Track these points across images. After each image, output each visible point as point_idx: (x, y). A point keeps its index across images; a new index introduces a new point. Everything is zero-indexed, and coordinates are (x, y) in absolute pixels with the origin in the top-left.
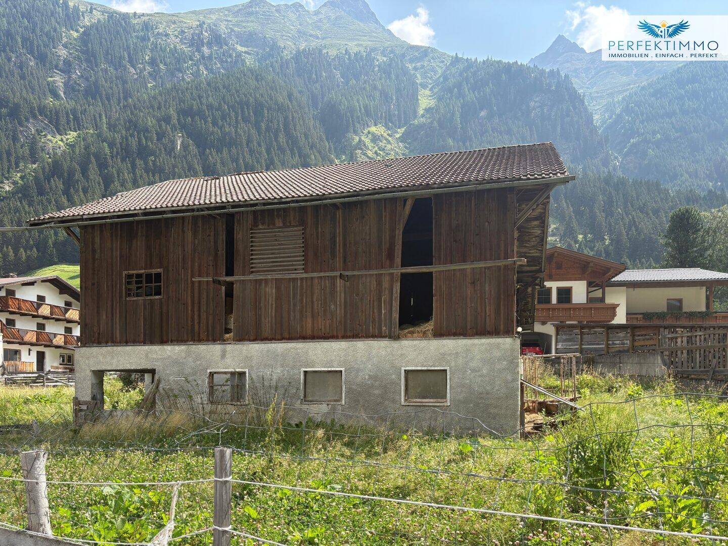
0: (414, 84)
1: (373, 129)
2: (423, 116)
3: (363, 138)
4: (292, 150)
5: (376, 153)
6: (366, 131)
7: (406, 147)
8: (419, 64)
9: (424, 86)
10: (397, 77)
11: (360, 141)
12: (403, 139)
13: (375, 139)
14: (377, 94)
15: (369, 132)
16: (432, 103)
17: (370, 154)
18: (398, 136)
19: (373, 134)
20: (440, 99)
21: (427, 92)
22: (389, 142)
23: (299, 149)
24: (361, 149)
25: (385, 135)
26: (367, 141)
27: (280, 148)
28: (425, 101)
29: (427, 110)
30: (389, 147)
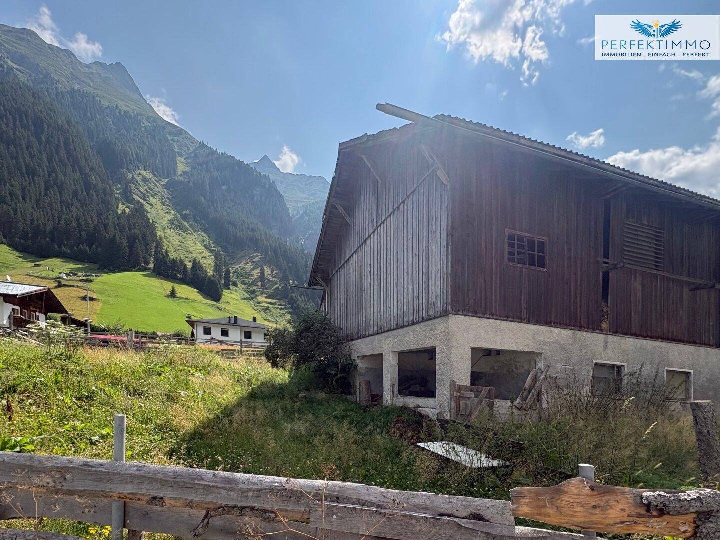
0: (173, 151)
1: (143, 172)
2: (181, 176)
3: (136, 177)
4: (73, 167)
5: (146, 190)
6: (138, 172)
7: (169, 193)
8: (176, 138)
9: (181, 156)
10: (160, 141)
11: (133, 177)
12: (166, 187)
13: (145, 180)
14: (146, 148)
15: (140, 174)
16: (187, 169)
17: (142, 190)
18: (163, 184)
19: (144, 176)
20: (193, 168)
21: (183, 160)
22: (156, 186)
23: (80, 167)
24: (135, 184)
25: (153, 180)
26: (139, 180)
27: (61, 161)
28: (182, 166)
29: (185, 173)
30: (156, 189)
